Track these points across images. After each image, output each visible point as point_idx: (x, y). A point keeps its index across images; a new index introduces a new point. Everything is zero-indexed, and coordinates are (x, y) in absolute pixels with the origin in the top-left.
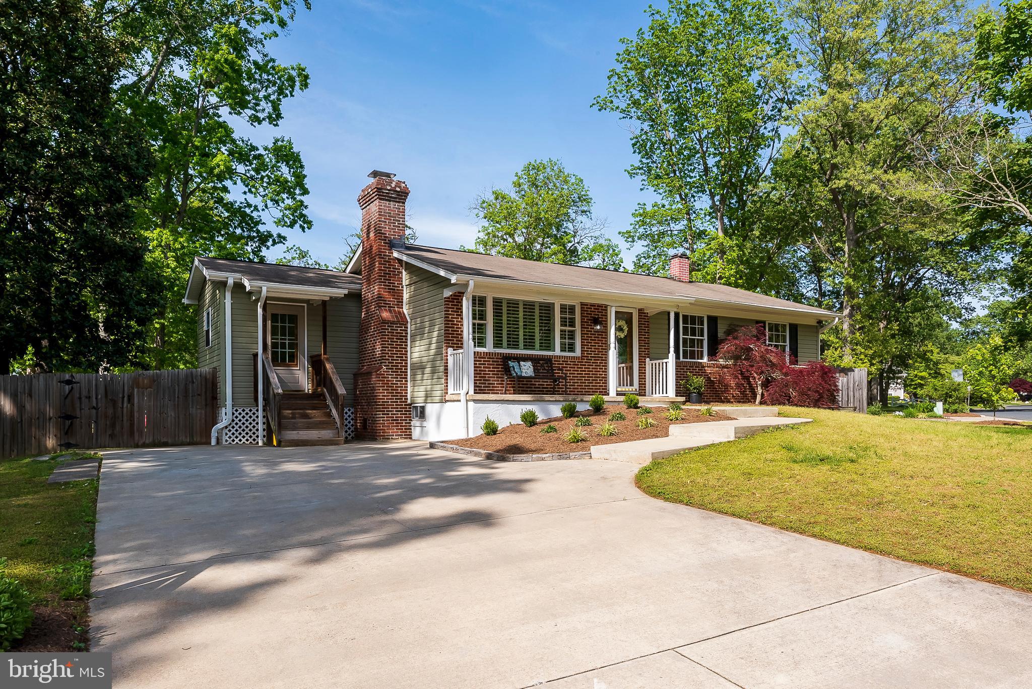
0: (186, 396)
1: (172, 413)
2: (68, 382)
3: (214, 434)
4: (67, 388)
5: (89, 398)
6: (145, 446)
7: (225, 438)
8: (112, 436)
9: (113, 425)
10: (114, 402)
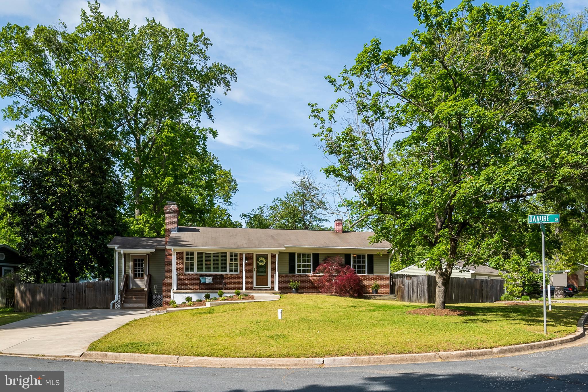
0: (105, 291)
1: (99, 297)
2: (64, 286)
3: (111, 305)
4: (64, 288)
5: (71, 291)
6: (90, 309)
7: (116, 306)
8: (79, 305)
9: (79, 301)
10: (79, 293)
